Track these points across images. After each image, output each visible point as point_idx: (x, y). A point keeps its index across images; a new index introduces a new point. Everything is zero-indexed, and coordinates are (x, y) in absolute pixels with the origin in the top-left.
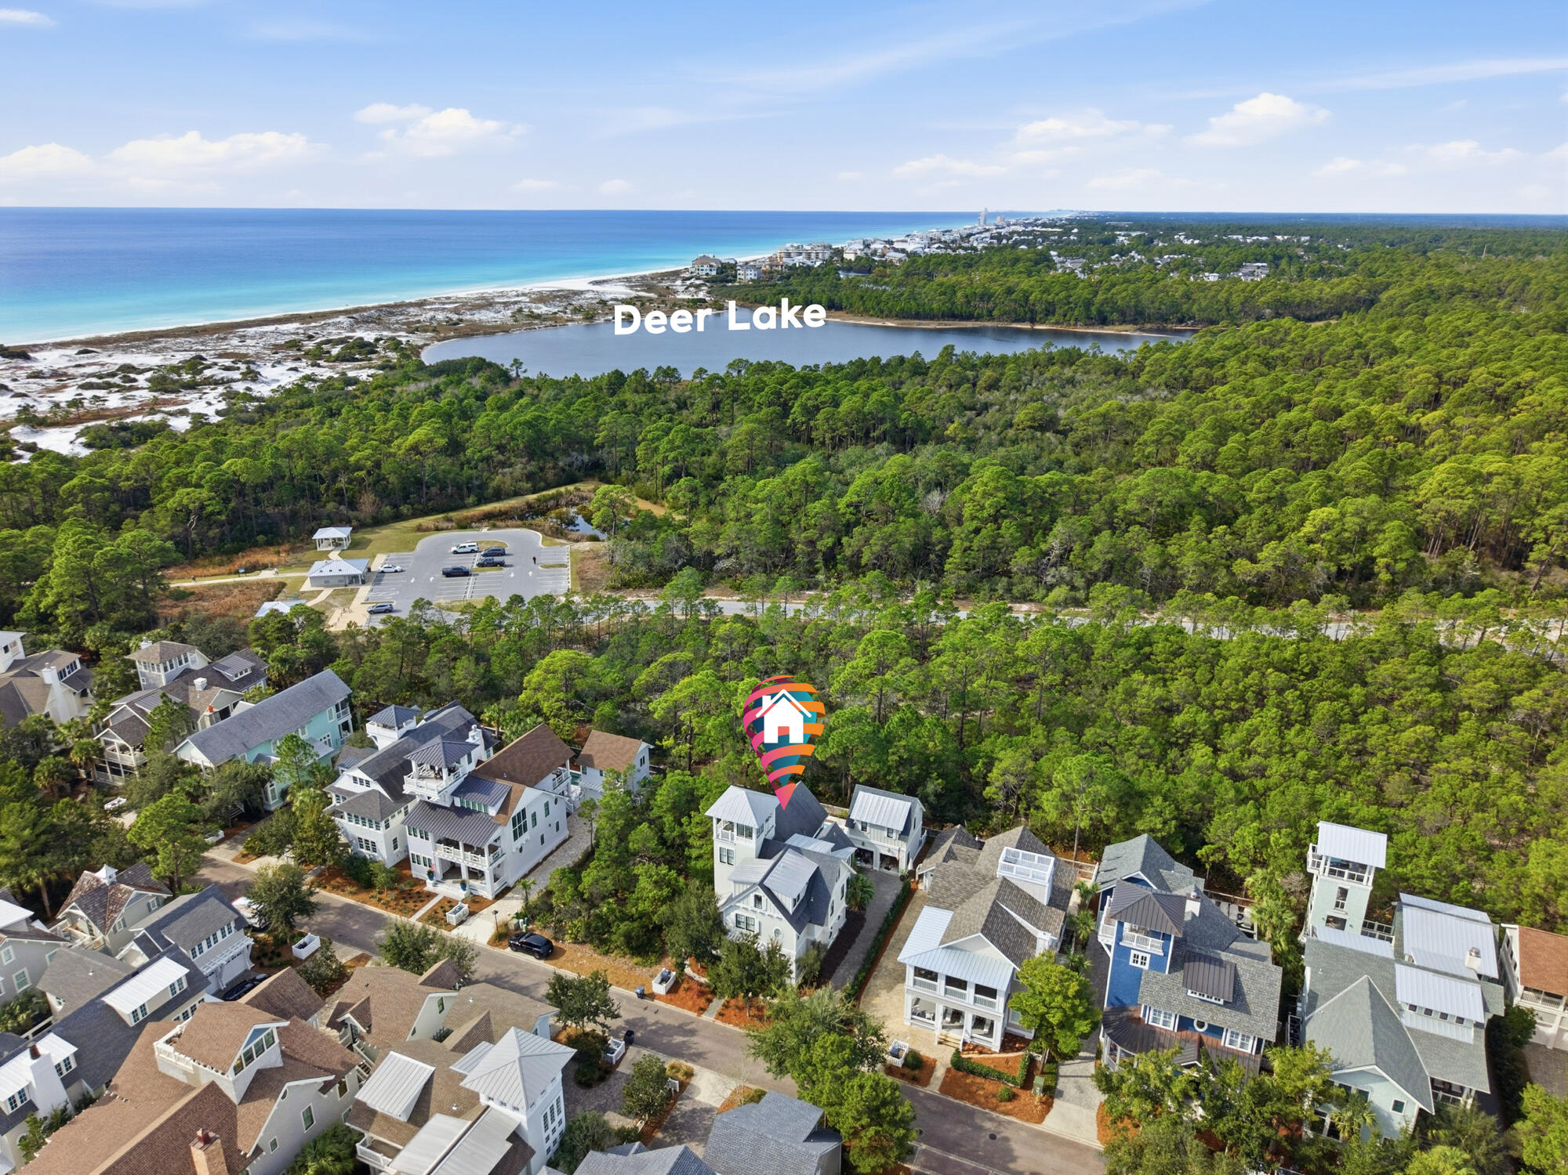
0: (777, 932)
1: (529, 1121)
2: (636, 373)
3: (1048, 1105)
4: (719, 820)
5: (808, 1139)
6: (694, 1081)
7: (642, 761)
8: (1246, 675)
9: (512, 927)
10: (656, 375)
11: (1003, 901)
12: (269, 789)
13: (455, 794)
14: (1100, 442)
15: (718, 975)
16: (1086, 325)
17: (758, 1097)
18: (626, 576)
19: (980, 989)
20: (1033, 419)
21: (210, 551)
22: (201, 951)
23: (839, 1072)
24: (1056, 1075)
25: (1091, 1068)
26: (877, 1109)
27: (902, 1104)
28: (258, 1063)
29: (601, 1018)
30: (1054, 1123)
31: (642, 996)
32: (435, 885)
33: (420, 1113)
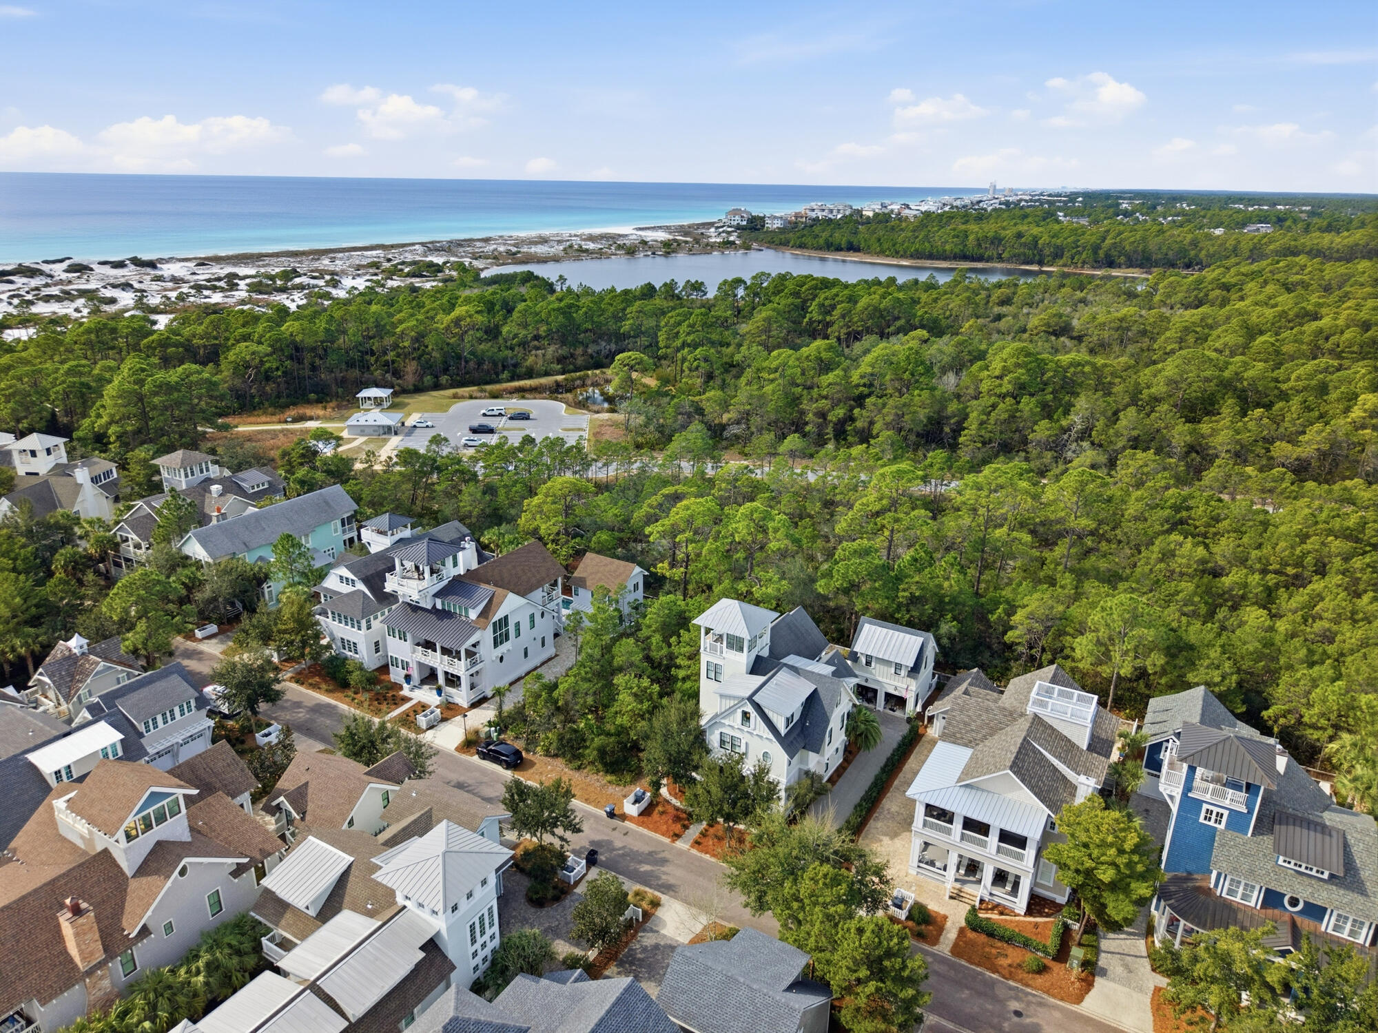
0: (765, 755)
1: (448, 929)
2: (665, 285)
3: (1088, 984)
4: (708, 631)
5: (790, 988)
6: (660, 913)
7: (636, 587)
8: (1303, 542)
9: (483, 735)
10: (684, 288)
11: (1035, 739)
12: (266, 591)
13: (436, 595)
14: (1116, 348)
15: (696, 796)
16: (1094, 268)
17: (730, 935)
18: (640, 439)
19: (1005, 837)
20: (1048, 325)
21: (266, 404)
22: (156, 727)
23: (832, 910)
24: (1097, 950)
25: (1141, 945)
26: (880, 959)
27: (911, 957)
28: (159, 832)
29: (559, 831)
30: (1095, 1004)
31: (611, 815)
32: (412, 690)
33: (331, 905)
